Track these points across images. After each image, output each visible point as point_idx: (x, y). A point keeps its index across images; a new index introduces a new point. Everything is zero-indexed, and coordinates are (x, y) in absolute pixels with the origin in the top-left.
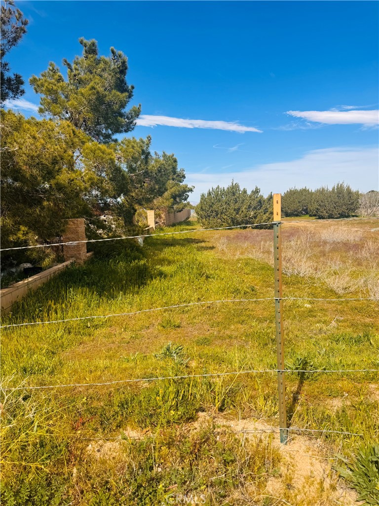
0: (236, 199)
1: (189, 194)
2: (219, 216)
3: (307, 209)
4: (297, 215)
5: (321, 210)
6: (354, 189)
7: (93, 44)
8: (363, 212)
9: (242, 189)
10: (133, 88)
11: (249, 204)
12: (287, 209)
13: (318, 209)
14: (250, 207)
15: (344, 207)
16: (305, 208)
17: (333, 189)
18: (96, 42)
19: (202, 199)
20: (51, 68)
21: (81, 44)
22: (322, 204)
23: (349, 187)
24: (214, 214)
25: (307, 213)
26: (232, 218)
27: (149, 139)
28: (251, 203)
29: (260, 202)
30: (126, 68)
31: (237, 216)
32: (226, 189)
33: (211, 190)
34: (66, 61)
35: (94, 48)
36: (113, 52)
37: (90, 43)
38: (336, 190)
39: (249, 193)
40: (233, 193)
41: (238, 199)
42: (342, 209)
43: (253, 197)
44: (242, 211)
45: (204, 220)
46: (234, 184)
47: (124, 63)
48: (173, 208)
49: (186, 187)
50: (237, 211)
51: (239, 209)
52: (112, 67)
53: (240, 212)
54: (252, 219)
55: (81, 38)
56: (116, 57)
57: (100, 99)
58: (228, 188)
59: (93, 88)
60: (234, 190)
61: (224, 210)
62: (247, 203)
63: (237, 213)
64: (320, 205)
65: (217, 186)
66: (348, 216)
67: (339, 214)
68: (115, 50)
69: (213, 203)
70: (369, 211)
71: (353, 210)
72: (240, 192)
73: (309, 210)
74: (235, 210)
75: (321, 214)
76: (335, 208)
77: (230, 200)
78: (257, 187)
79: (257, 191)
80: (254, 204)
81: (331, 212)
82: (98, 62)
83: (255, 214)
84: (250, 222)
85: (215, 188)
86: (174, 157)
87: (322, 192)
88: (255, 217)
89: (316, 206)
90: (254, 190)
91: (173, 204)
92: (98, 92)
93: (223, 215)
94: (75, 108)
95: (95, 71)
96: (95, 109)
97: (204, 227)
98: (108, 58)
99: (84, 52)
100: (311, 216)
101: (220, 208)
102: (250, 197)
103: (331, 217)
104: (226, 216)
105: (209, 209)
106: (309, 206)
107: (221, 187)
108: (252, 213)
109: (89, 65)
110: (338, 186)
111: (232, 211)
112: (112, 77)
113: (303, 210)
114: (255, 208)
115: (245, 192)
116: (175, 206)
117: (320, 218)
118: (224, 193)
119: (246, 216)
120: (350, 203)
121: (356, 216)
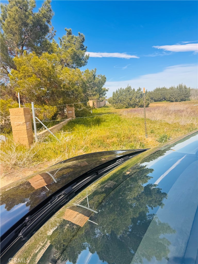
0: (130, 93)
1: (106, 92)
2: (122, 102)
3: (165, 98)
4: (160, 101)
5: (172, 98)
6: (188, 87)
7: (70, 30)
8: (193, 98)
9: (132, 89)
10: (86, 47)
11: (136, 96)
12: (155, 98)
13: (170, 97)
14: (136, 97)
15: (183, 96)
16: (164, 97)
17: (177, 87)
18: (71, 29)
19: (113, 94)
20: (53, 41)
21: (66, 30)
22: (172, 95)
23: (185, 86)
24: (119, 101)
25: (165, 100)
26: (128, 103)
27: (96, 69)
28: (137, 95)
29: (141, 95)
30: (84, 40)
31: (131, 101)
32: (125, 89)
33: (118, 90)
34: (59, 38)
35: (70, 32)
36: (79, 34)
37: (69, 30)
38: (179, 88)
39: (136, 90)
40: (129, 91)
41: (131, 94)
42: (182, 97)
43: (138, 92)
44: (133, 99)
45: (115, 104)
46: (129, 87)
47: (83, 38)
48: (99, 99)
49: (105, 89)
50: (131, 99)
51: (131, 98)
52: (79, 40)
53: (132, 100)
54: (138, 103)
55: (66, 28)
56: (80, 36)
57: (75, 54)
58: (126, 89)
59: (73, 50)
60: (129, 89)
61: (124, 99)
62: (135, 95)
63: (131, 100)
64: (171, 95)
65: (120, 88)
66: (185, 100)
67: (180, 99)
68: (80, 33)
69: (119, 96)
70: (196, 97)
71: (188, 97)
72: (132, 90)
73: (166, 98)
74: (129, 99)
75: (172, 99)
76: (178, 96)
77: (127, 94)
78: (140, 88)
79: (140, 90)
80: (139, 95)
81: (176, 99)
82: (72, 38)
83: (139, 100)
84: (137, 104)
85: (119, 89)
86: (105, 76)
87: (172, 88)
88: (139, 102)
89: (169, 96)
90: (138, 89)
91: (99, 98)
92: (74, 51)
93: (124, 102)
94: (65, 58)
95: (71, 41)
96: (73, 58)
97: (115, 108)
98: (78, 36)
99: (66, 34)
100: (167, 101)
101: (122, 98)
102: (137, 92)
103: (176, 101)
104: (125, 102)
105: (117, 99)
106: (166, 96)
107: (123, 88)
108: (138, 100)
109: (69, 39)
110: (179, 86)
111: (128, 99)
112: (79, 44)
113: (163, 98)
114: (139, 98)
115: (134, 90)
116: (100, 99)
117: (171, 102)
118: (124, 91)
119: (135, 102)
120: (186, 94)
121: (189, 100)
